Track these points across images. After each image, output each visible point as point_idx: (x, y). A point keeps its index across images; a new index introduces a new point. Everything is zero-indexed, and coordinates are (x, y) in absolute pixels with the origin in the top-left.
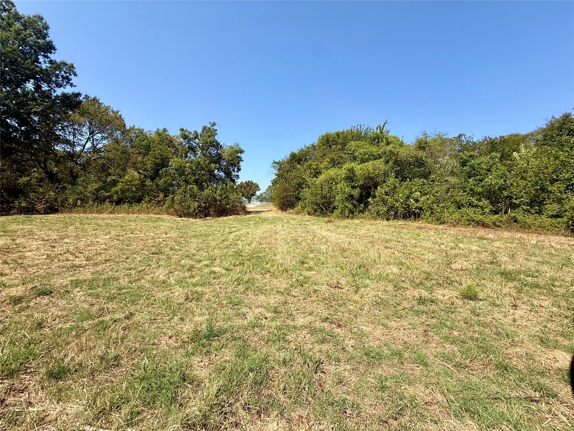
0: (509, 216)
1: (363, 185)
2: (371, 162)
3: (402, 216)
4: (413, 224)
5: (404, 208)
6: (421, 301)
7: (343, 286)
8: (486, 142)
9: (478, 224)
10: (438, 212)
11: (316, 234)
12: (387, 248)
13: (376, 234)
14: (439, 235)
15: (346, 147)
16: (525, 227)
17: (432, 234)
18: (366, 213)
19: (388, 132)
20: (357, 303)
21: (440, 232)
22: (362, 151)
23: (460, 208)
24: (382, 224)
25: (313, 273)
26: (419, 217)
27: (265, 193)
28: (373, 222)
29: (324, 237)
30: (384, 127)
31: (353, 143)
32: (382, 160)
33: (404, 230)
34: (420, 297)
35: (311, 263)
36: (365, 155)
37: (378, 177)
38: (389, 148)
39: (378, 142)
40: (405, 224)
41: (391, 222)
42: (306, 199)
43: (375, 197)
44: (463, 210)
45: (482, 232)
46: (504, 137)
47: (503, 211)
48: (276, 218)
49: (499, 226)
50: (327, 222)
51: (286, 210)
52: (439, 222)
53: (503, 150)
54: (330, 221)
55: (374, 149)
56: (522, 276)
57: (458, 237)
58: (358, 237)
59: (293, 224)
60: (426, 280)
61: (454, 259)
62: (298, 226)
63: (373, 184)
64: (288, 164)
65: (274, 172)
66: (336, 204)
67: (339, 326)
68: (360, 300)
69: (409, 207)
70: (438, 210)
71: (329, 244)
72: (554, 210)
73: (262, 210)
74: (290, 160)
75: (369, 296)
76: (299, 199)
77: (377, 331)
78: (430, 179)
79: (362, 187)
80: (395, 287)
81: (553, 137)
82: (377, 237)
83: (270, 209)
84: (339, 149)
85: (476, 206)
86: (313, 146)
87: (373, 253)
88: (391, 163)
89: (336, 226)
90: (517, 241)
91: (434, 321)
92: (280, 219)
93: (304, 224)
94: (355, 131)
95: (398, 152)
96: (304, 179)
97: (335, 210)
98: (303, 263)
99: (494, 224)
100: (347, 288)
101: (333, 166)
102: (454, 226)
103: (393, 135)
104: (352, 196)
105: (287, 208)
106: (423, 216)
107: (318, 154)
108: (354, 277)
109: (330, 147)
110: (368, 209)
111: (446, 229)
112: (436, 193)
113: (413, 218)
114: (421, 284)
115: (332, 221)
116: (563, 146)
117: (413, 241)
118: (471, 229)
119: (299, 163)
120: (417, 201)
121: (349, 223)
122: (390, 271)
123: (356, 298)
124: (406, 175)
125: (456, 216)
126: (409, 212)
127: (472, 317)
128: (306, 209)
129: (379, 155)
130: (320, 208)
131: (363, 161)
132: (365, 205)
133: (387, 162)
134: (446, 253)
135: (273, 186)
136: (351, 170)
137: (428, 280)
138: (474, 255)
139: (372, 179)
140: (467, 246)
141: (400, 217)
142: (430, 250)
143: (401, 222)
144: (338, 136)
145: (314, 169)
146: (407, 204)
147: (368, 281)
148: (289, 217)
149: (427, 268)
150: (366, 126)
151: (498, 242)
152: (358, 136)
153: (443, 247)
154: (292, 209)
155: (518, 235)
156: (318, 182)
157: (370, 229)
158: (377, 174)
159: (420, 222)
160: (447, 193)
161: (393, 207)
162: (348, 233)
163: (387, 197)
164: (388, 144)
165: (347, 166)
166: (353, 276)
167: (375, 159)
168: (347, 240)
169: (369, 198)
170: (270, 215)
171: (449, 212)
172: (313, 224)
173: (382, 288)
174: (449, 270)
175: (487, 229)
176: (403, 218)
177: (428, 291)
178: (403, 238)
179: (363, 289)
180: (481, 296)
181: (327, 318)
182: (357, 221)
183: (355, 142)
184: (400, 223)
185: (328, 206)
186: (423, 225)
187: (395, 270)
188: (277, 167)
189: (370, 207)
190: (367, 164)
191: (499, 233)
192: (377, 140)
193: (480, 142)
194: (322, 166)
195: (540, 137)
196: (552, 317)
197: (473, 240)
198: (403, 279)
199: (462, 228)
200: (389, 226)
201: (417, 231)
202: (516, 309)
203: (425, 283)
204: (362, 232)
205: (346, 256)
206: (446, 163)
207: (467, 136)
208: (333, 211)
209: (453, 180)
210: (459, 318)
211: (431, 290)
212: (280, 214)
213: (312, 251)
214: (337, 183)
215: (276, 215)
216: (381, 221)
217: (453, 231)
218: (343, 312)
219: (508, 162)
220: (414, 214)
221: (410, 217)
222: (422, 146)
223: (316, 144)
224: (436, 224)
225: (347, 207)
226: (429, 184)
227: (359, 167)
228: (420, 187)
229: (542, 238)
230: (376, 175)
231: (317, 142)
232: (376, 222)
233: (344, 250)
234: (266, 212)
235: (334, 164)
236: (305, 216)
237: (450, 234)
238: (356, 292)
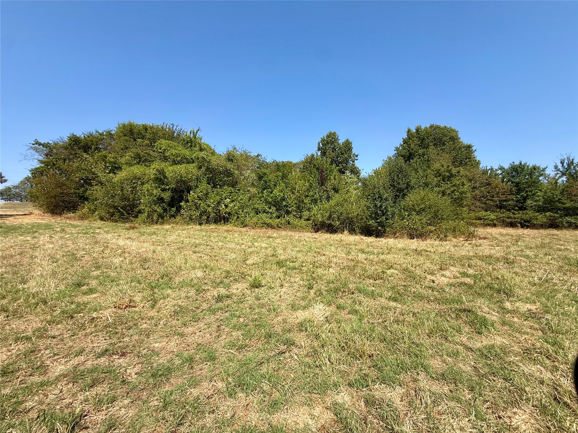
0: (286, 220)
1: (175, 189)
2: (184, 165)
3: (213, 220)
4: (223, 228)
5: (215, 213)
6: (219, 299)
7: (138, 304)
8: (274, 164)
9: (269, 226)
10: (242, 217)
11: (109, 245)
12: (195, 252)
13: (186, 240)
14: (241, 236)
15: (156, 144)
16: (294, 228)
17: (237, 235)
18: (178, 218)
19: (201, 139)
20: (153, 318)
21: (243, 234)
22: (174, 152)
23: (257, 214)
24: (194, 229)
25: (94, 296)
26: (228, 221)
27: (16, 187)
28: (186, 227)
29: (119, 247)
30: (197, 133)
31: (163, 141)
32: (194, 165)
33: (214, 234)
34: (218, 296)
35: (94, 283)
36: (177, 157)
37: (191, 181)
38: (202, 154)
39: (191, 146)
40: (216, 228)
41: (203, 227)
42: (96, 199)
43: (187, 201)
44: (260, 215)
45: (270, 232)
46: (284, 162)
47: (283, 216)
48: (39, 226)
49: (280, 227)
50: (128, 229)
51: (60, 214)
52: (243, 225)
53: (284, 172)
54: (133, 228)
55: (187, 153)
56: (288, 263)
57: (255, 237)
58: (166, 244)
59: (72, 233)
60: (226, 278)
61: (250, 256)
62: (80, 235)
63: (186, 188)
64: (66, 149)
65: (36, 157)
66: (142, 207)
67: (123, 355)
68: (157, 314)
69: (219, 212)
70: (243, 215)
71: (127, 255)
72: (307, 216)
73: (8, 213)
74: (70, 145)
75: (168, 307)
76: (87, 199)
77: (171, 344)
78: (236, 188)
79: (174, 190)
80: (197, 291)
81: (307, 168)
82: (187, 242)
83: (27, 212)
84: (147, 145)
85: (268, 212)
86: (109, 134)
87: (179, 260)
88: (203, 169)
89: (140, 232)
90: (289, 238)
91: (227, 314)
92: (47, 227)
93: (93, 233)
94: (167, 130)
95: (210, 160)
96: (94, 174)
97: (140, 215)
98: (79, 285)
99: (278, 225)
100: (142, 305)
101: (139, 163)
102: (253, 228)
103: (206, 143)
104: (162, 199)
105: (63, 210)
106: (231, 220)
107: (117, 145)
108: (153, 290)
109: (135, 140)
110: (180, 214)
111: (247, 231)
112: (241, 200)
113: (223, 222)
114: (221, 283)
115: (135, 227)
116: (311, 173)
117: (220, 244)
118: (264, 230)
119: (85, 151)
120: (226, 206)
121: (158, 229)
122: (194, 276)
123: (153, 313)
124: (217, 182)
125: (255, 219)
126: (220, 216)
127: (255, 302)
128: (96, 213)
129: (192, 159)
130: (119, 211)
131: (175, 163)
132: (177, 209)
133: (200, 168)
134: (245, 252)
135: (34, 177)
136: (162, 172)
137: (228, 278)
138: (263, 251)
139: (184, 182)
140: (259, 244)
141: (212, 221)
142: (233, 250)
143: (213, 226)
144: (146, 129)
145: (110, 162)
146: (218, 210)
147: (169, 291)
148: (66, 223)
149: (228, 267)
150: (179, 127)
151: (278, 240)
152: (171, 136)
153: (243, 246)
154: (73, 213)
155: (290, 233)
156: (116, 179)
157: (181, 234)
158: (190, 179)
159: (228, 226)
160: (249, 201)
161: (205, 212)
162: (154, 240)
163: (200, 202)
164: (201, 150)
165: (156, 165)
166: (152, 288)
167: (188, 163)
168: (152, 248)
169: (181, 202)
170: (27, 220)
171: (250, 217)
172: (107, 232)
173: (183, 295)
174: (244, 266)
175: (273, 230)
176: (214, 223)
177: (226, 288)
178: (212, 241)
179: (162, 301)
180: (263, 282)
181: (106, 350)
182: (167, 227)
183: (167, 141)
184: (211, 228)
185: (131, 209)
186: (231, 228)
187: (200, 274)
188: (43, 150)
189: (182, 211)
190: (179, 166)
191: (280, 232)
192: (190, 144)
193: (270, 163)
194: (123, 160)
195: (302, 166)
196: (299, 288)
197: (264, 239)
198: (206, 282)
199: (258, 230)
200: (201, 230)
201: (225, 234)
202: (282, 288)
203: (225, 281)
204: (170, 239)
205: (147, 267)
206: (248, 176)
207: (263, 157)
208: (138, 215)
209: (253, 190)
210: (246, 305)
211: (228, 287)
212: (48, 219)
213: (98, 268)
214: (143, 184)
215: (39, 221)
216: (194, 226)
217: (252, 232)
218: (132, 336)
219: (286, 181)
220: (224, 218)
221: (221, 221)
222: (230, 158)
223: (114, 132)
224: (241, 227)
225: (156, 211)
226: (236, 192)
227: (170, 168)
228: (229, 194)
229: (301, 234)
230: (188, 179)
231: (115, 129)
232: (188, 227)
233: (145, 260)
234: (18, 217)
235: (140, 161)
236: (95, 222)
237: (249, 235)
238: (153, 307)
